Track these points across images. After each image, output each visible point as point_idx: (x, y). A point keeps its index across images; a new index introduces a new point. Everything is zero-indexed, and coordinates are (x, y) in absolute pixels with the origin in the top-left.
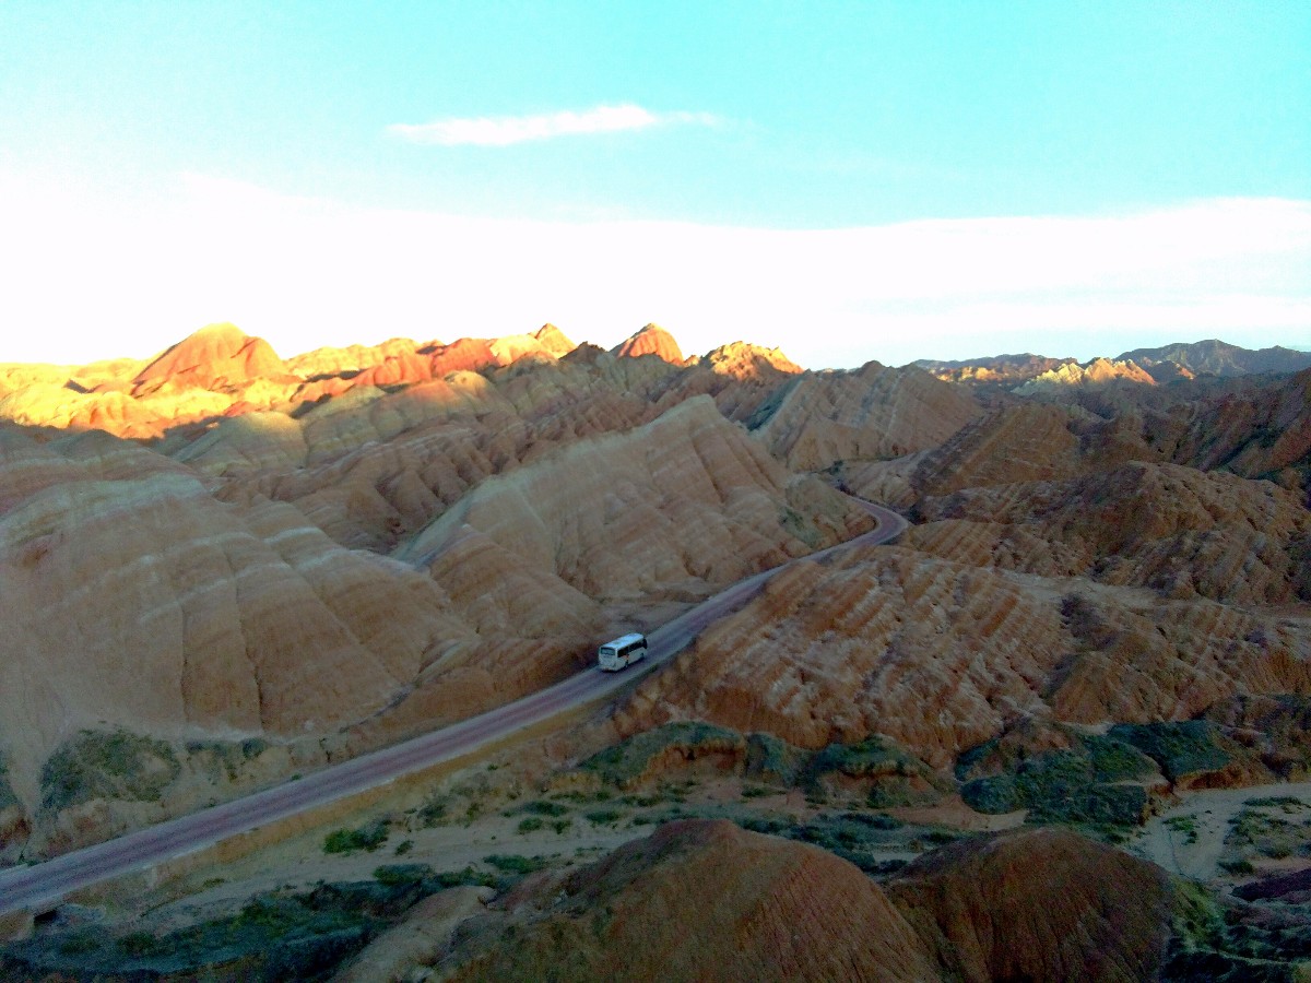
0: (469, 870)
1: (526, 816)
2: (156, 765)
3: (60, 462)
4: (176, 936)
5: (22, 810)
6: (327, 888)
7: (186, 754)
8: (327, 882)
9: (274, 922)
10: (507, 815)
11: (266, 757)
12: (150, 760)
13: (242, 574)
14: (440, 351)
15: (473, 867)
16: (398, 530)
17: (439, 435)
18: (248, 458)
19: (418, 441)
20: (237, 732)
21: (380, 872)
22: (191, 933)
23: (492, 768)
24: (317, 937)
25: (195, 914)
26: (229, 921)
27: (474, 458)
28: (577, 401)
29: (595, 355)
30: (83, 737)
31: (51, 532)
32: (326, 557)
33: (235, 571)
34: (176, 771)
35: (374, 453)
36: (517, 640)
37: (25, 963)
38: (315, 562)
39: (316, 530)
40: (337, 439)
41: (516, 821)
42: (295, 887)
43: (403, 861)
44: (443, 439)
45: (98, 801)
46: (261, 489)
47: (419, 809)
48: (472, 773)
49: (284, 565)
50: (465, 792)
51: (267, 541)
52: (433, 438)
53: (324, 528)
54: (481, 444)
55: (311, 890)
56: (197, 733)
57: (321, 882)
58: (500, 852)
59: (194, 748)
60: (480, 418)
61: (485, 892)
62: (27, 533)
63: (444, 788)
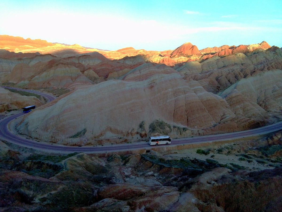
0: (226, 165)
1: (241, 157)
2: (168, 129)
3: (157, 70)
4: (168, 161)
5: (146, 132)
6: (196, 160)
7: (173, 128)
8: (196, 159)
9: (186, 163)
10: (237, 155)
11: (187, 132)
12: (167, 128)
13: (186, 95)
14: (235, 48)
15: (227, 164)
16: (219, 89)
17: (232, 68)
18: (190, 71)
19: (227, 69)
20: (182, 125)
21: (207, 160)
22: (171, 161)
23: (234, 144)
24: (193, 169)
25: (172, 158)
26: (178, 161)
27: (240, 74)
28: (269, 61)
29: (276, 49)
30: (156, 121)
31: (154, 83)
32: (203, 93)
33: (185, 94)
34: (171, 131)
35: (216, 71)
36: (244, 117)
37: (144, 158)
38: (201, 94)
39: (202, 87)
40: (208, 68)
41: (239, 157)
42: (190, 158)
43: (212, 159)
44: (233, 69)
45: (158, 133)
46: (192, 78)
47: (217, 149)
48: (229, 144)
49: (195, 94)
50: (227, 148)
51: (192, 88)
52: (230, 69)
53: (203, 87)
54: (242, 71)
55: (193, 159)
56: (175, 124)
57: (195, 158)
58: (234, 163)
59: (174, 127)
60: (242, 64)
61: (229, 170)
62: (151, 83)
63: (223, 146)
